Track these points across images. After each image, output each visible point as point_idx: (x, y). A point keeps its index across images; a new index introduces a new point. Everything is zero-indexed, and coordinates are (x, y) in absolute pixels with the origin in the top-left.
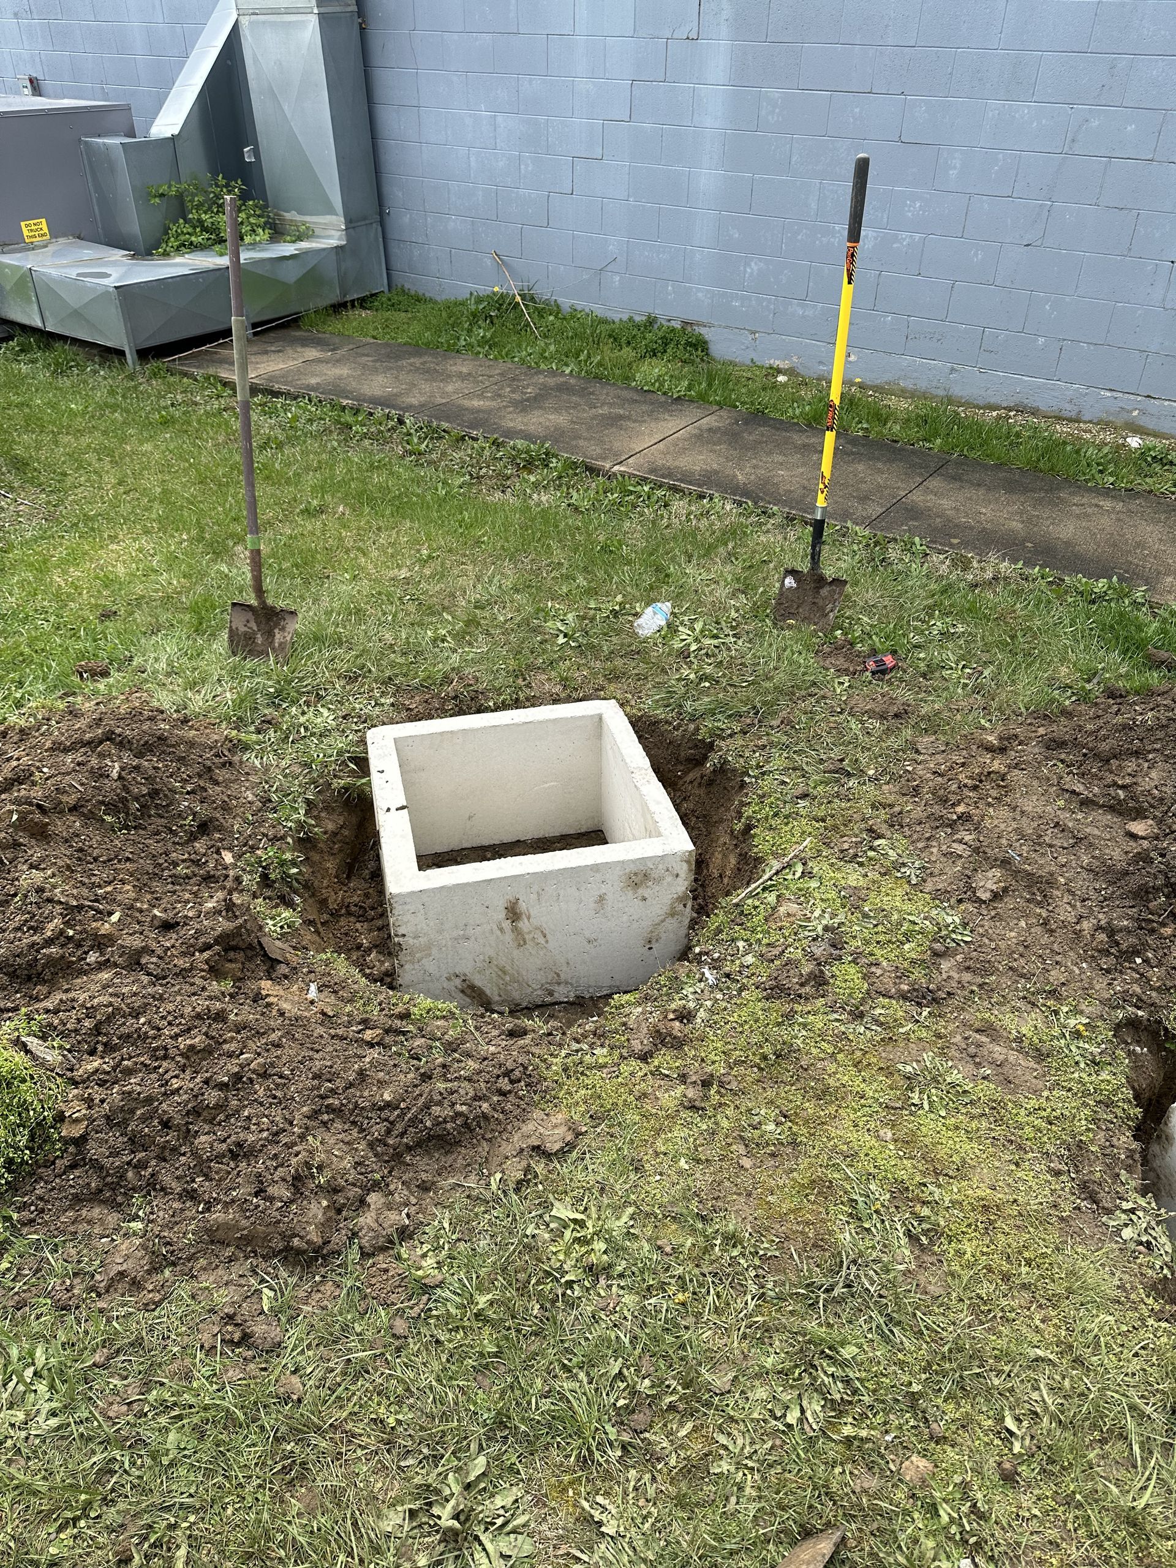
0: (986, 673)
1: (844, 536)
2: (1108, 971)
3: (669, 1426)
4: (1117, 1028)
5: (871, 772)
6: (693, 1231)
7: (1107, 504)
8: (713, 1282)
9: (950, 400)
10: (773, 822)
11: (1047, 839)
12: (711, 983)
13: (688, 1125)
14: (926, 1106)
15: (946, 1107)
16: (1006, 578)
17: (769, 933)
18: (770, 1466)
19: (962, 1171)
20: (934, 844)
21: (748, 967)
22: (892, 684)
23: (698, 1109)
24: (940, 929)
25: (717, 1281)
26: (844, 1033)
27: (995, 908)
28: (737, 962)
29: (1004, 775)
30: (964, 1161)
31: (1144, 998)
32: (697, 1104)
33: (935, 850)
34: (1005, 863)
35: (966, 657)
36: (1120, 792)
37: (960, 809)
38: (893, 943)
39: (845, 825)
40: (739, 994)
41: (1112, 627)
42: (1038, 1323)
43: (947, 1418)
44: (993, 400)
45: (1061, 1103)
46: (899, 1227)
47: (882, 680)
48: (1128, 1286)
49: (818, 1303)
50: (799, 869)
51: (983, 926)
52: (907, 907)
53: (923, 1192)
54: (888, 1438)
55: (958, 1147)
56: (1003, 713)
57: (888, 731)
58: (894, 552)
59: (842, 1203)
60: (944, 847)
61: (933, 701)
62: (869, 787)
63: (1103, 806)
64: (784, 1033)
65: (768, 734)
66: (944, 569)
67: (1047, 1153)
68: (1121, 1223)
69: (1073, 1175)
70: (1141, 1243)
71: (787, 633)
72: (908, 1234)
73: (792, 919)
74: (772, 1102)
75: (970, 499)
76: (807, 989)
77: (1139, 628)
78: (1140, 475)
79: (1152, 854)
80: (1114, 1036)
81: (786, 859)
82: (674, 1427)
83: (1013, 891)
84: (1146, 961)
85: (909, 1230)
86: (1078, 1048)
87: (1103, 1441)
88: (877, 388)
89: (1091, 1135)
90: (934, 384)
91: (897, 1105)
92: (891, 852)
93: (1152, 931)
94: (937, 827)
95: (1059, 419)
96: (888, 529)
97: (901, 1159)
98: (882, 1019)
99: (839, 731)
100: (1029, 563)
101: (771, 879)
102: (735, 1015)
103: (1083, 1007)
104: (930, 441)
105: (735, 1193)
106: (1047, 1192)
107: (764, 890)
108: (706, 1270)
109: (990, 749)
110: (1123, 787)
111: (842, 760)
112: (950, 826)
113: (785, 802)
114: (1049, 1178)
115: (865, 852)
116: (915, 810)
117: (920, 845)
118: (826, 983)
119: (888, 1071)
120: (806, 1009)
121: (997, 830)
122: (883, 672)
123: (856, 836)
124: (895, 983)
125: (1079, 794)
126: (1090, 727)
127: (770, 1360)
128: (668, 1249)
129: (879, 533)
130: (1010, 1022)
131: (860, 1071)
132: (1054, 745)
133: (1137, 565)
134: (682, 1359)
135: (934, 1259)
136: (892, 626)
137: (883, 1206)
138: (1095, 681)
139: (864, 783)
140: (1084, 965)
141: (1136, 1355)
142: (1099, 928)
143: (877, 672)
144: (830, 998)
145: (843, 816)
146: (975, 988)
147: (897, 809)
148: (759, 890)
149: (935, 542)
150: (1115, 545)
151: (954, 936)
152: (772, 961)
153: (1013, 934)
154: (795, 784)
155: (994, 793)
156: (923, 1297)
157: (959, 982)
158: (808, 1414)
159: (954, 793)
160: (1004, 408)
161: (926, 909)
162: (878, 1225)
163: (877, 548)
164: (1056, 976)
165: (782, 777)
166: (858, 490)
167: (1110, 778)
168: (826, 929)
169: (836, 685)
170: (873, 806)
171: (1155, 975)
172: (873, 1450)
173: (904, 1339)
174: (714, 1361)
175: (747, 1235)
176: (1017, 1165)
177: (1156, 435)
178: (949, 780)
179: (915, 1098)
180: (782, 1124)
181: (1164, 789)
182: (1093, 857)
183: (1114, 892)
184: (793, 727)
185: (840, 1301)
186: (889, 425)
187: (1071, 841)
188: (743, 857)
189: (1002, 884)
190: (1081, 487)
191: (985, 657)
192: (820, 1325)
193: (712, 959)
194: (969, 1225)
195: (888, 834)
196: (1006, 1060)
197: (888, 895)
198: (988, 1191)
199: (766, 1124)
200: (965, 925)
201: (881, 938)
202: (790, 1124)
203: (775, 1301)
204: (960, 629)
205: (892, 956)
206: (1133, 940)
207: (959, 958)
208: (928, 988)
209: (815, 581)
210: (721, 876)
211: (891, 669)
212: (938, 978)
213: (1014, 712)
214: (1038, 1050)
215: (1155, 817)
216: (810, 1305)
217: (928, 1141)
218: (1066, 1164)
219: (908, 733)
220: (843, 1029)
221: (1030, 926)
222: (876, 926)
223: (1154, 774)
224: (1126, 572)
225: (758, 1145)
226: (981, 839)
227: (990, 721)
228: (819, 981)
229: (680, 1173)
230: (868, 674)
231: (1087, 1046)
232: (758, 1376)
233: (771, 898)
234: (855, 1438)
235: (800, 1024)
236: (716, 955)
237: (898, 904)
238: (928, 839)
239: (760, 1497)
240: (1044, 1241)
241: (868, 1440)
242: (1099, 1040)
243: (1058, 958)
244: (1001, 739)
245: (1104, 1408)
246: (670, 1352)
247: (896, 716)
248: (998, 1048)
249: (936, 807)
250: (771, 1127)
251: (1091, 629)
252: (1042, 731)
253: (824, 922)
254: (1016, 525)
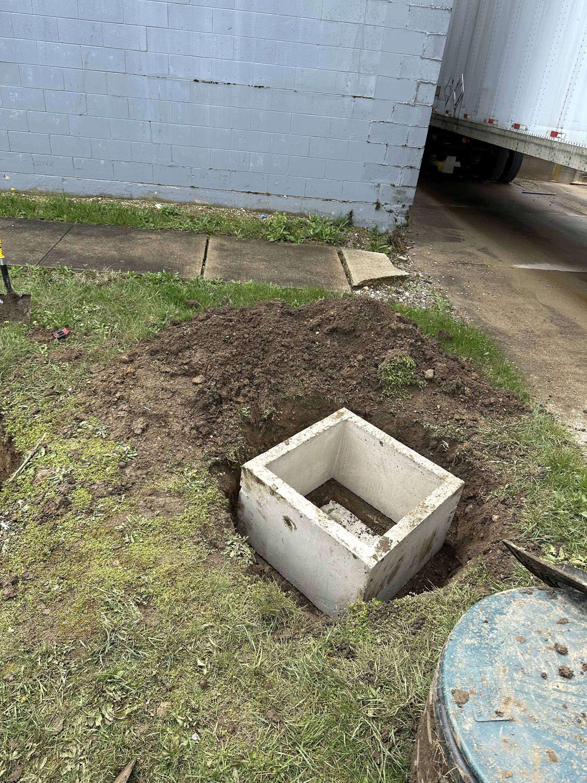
0: (116, 327)
1: (26, 272)
2: (200, 446)
3: (34, 767)
4: (210, 469)
5: (70, 390)
6: (23, 660)
7: (153, 237)
8: (41, 681)
9: (65, 195)
10: (23, 431)
11: (160, 396)
12: (6, 529)
13: (9, 608)
14: (133, 541)
15: (142, 537)
16: (115, 279)
17: (34, 490)
18: (93, 752)
19: (156, 563)
20: (110, 415)
21: (26, 512)
22: (70, 342)
23: (13, 598)
24: (121, 455)
25: (43, 679)
26: (85, 524)
27: (145, 436)
28: (20, 512)
29: (134, 373)
30: (156, 558)
31: (218, 451)
32: (11, 595)
33: (111, 418)
34: (144, 413)
35: (104, 321)
36: (185, 366)
37: (118, 395)
38: (100, 470)
39: (63, 420)
40: (24, 528)
41: (167, 293)
42: (202, 613)
43: (172, 677)
44: (89, 193)
45: (193, 511)
46: (132, 603)
47: (65, 341)
48: (237, 576)
49: (99, 660)
50: (43, 450)
51: (141, 446)
52: (104, 450)
53: (139, 581)
54: (148, 703)
55: (151, 552)
56: (128, 344)
57: (74, 367)
58: (55, 276)
59: (102, 606)
60: (115, 415)
61: (93, 346)
62: (72, 398)
63: (180, 375)
64: (54, 538)
65: (8, 385)
66: (83, 280)
67: (192, 536)
68: (229, 551)
69: (205, 541)
70: (238, 556)
71: (5, 328)
72: (137, 604)
73: (45, 478)
74: (54, 575)
75: (88, 243)
76: (61, 510)
77: (179, 292)
78: (165, 221)
79: (205, 389)
80: (210, 472)
81: (35, 448)
82: (37, 766)
83: (151, 425)
84: (215, 436)
85: (137, 602)
86: (195, 484)
87: (240, 647)
88: (26, 193)
89: (209, 519)
90: (56, 187)
91: (119, 547)
92: (90, 426)
93: (214, 422)
94: (109, 407)
95: (123, 199)
96: (49, 264)
97: (126, 571)
98: (102, 509)
99: (48, 374)
100: (124, 270)
101: (29, 461)
102: (24, 540)
103: (194, 465)
104: (61, 217)
105: (44, 630)
106: (195, 553)
107: (26, 468)
108: (35, 677)
109: (125, 362)
110: (186, 364)
111: (53, 388)
112: (115, 404)
113: (28, 418)
114: (195, 546)
115: (76, 430)
116: (96, 402)
117: (103, 418)
118: (70, 503)
119: (110, 533)
120: (62, 520)
121: (137, 399)
122: (64, 337)
123: (70, 424)
124: (105, 489)
125: (168, 372)
126: (166, 341)
127: (81, 702)
128: (11, 678)
129: (44, 267)
130: (162, 485)
131: (97, 539)
132: (153, 353)
133: (173, 263)
134: (32, 729)
135: (152, 609)
136: (62, 313)
137: (122, 597)
138: (166, 319)
139: (68, 396)
140: (190, 447)
141: (245, 604)
142: (192, 428)
143: (61, 338)
144: (74, 509)
145: (61, 416)
146: (144, 476)
147: (88, 404)
148: (23, 469)
149: (76, 267)
150: (161, 255)
151: (129, 456)
152: (39, 503)
153: (156, 445)
154: (31, 407)
155: (132, 383)
156: (150, 629)
157: (136, 476)
158: (107, 716)
159: (113, 388)
160: (95, 196)
161: (113, 448)
162: (122, 608)
163: (46, 275)
164: (179, 456)
165: (22, 406)
166: (28, 246)
167: (180, 361)
168: (64, 476)
169: (40, 350)
170: (75, 406)
171: (219, 440)
172: (142, 713)
173: (145, 653)
174: (50, 720)
175: (55, 647)
176: (180, 548)
177: (168, 202)
178: (109, 382)
179: (127, 539)
180: (62, 583)
181: (203, 360)
182: (182, 398)
183: (194, 411)
184: (22, 378)
185: (110, 653)
186: (36, 211)
187: (171, 394)
188: (13, 455)
189: (145, 424)
190: (140, 231)
191: (113, 319)
192: (103, 670)
193: (5, 516)
194: (164, 586)
195: (86, 418)
196: (165, 503)
197: (93, 448)
198: (170, 566)
199: (53, 587)
200: (133, 449)
201: (94, 470)
202: (66, 581)
203: (77, 672)
204: (98, 308)
205: (101, 477)
206: (207, 429)
207: (133, 465)
208: (122, 485)
209: (13, 298)
210: (5, 469)
211: (68, 335)
212: (125, 478)
213: (133, 342)
214: (178, 492)
215: (203, 373)
216: (96, 663)
217: (137, 556)
218: (201, 537)
219: (84, 365)
220: (84, 522)
221: (162, 438)
222: (90, 465)
223: (197, 355)
224: (169, 267)
225: (51, 600)
226: (131, 406)
227: (123, 349)
228: (66, 504)
229: (10, 635)
230: (56, 340)
231: (198, 482)
232: (76, 713)
233: (31, 471)
234: (132, 713)
235: (61, 530)
236: (7, 513)
237: (99, 450)
238: (106, 414)
239: (91, 771)
240: (197, 576)
241: (138, 709)
242: (203, 477)
243: (178, 448)
244: (129, 356)
245: (237, 633)
246: (24, 730)
247: (76, 358)
248: (161, 499)
249: (107, 397)
250: (57, 587)
251: (159, 296)
252: (147, 348)
253: (62, 473)
254: (114, 253)
